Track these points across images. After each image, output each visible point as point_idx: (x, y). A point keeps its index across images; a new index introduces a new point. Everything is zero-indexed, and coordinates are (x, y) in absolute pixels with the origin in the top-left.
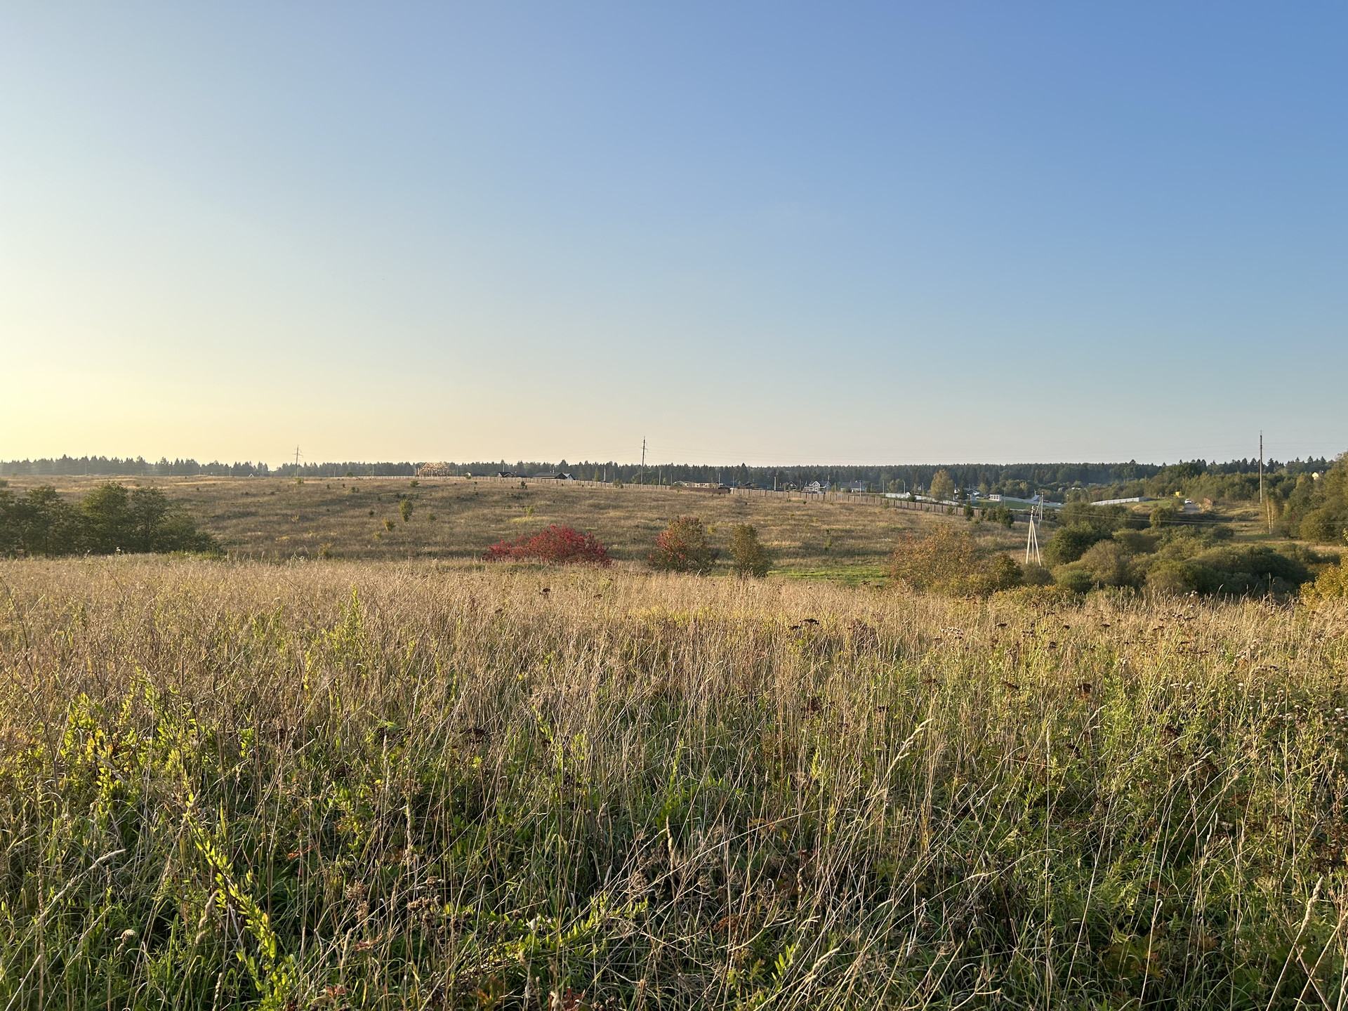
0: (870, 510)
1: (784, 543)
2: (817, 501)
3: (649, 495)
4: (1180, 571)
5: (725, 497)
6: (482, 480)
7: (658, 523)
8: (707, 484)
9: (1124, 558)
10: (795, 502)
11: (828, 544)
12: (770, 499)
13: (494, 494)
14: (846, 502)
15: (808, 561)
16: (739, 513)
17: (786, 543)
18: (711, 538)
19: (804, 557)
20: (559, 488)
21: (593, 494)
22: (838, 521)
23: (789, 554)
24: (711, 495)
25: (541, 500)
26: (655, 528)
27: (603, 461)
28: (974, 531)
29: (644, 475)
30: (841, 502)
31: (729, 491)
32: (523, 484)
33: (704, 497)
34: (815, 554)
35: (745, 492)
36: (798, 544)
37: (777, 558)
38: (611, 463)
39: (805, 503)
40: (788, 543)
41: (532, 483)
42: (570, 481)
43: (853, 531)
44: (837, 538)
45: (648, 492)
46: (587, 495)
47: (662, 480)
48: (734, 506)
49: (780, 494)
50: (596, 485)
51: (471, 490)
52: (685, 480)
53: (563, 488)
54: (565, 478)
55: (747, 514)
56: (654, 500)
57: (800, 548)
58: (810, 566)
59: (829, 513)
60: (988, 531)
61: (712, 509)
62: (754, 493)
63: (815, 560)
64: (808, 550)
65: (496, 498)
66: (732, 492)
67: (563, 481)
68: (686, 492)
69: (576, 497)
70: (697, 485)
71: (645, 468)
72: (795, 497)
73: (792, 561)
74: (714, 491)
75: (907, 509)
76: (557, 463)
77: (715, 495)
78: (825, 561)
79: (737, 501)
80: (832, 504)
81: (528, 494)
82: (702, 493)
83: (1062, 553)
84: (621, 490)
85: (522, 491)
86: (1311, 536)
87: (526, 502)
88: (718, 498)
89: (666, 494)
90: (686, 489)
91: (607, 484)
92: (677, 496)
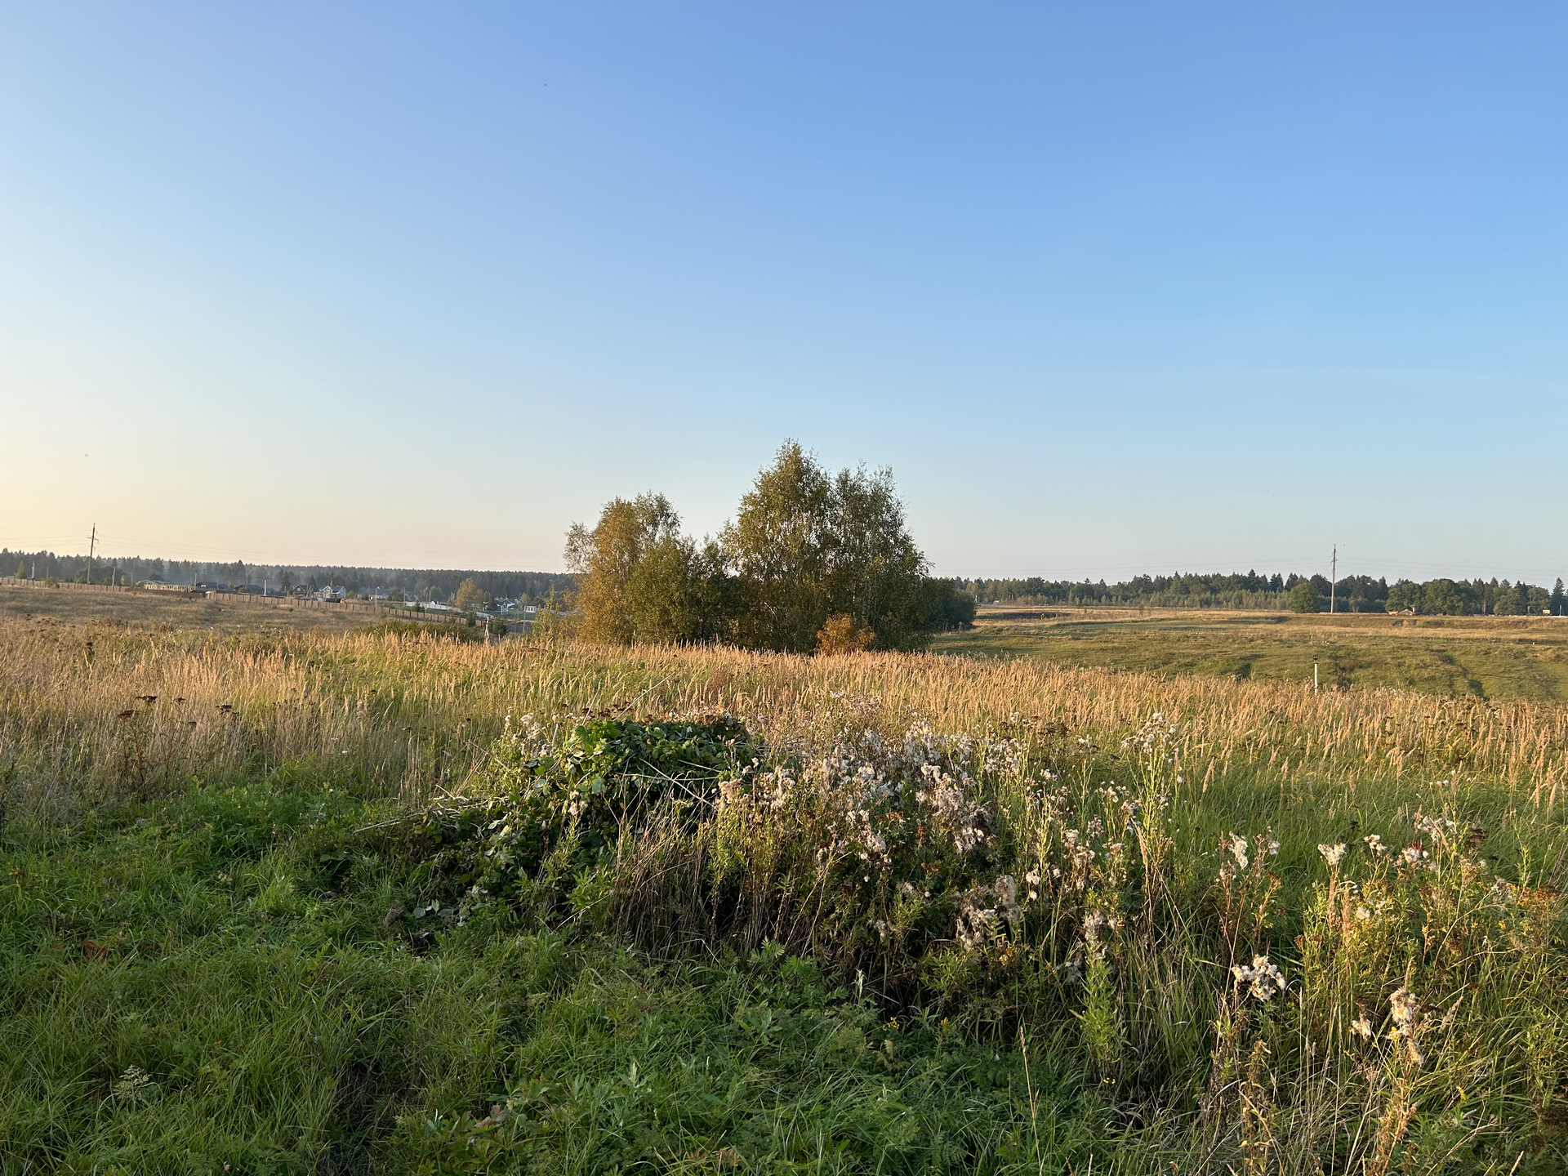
3: (94, 597)
5: (195, 602)
12: (251, 605)
24: (178, 599)
29: (92, 571)
33: (169, 601)
35: (224, 597)
38: (44, 553)
45: (93, 594)
47: (117, 580)
48: (203, 612)
49: (268, 600)
50: (20, 583)
52: (151, 579)
62: (236, 598)
66: (208, 597)
77: (183, 599)
79: (210, 606)
82: (168, 597)
88: (184, 603)
89: (117, 597)
90: (148, 591)
91: (36, 582)
92: (133, 599)
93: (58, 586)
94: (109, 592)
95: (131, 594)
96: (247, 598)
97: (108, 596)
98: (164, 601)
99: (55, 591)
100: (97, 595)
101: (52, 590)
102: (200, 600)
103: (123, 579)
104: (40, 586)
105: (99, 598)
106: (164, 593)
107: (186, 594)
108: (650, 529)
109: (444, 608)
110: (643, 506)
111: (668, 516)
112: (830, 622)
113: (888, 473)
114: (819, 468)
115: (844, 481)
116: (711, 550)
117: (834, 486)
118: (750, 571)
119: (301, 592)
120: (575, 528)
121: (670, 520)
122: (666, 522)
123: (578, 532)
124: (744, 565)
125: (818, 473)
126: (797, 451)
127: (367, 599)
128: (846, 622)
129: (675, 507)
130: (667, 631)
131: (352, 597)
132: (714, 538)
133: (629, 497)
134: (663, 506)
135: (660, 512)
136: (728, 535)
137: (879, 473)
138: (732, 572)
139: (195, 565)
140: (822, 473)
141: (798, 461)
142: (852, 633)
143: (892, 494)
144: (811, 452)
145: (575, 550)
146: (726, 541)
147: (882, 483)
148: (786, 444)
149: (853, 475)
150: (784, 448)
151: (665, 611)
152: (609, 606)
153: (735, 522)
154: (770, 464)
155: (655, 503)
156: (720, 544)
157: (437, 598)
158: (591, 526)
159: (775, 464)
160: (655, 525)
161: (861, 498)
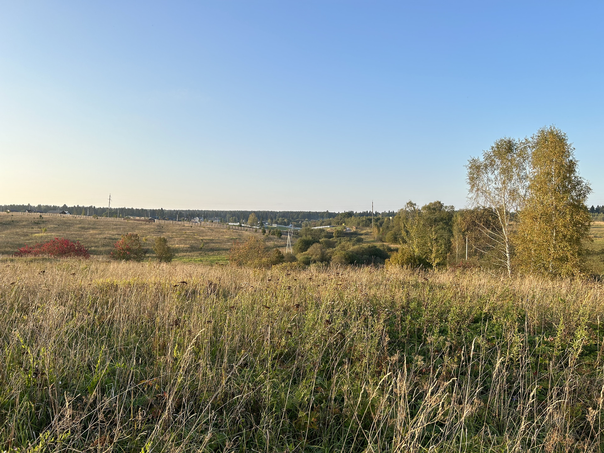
0: (222, 230)
1: (181, 246)
2: (197, 226)
3: (112, 223)
4: (344, 255)
5: (152, 224)
6: (16, 214)
7: (117, 236)
8: (143, 218)
9: (323, 250)
10: (187, 226)
11: (202, 246)
12: (174, 225)
13: (23, 221)
14: (211, 226)
15: (192, 254)
16: (159, 232)
17: (182, 246)
18: (144, 244)
19: (190, 252)
20: (62, 218)
21: (81, 222)
22: (207, 235)
23: (183, 251)
24: (145, 223)
25: (51, 224)
26: (115, 239)
27: (87, 205)
28: (266, 240)
29: (110, 213)
30: (208, 226)
31: (154, 221)
32: (41, 216)
33: (141, 224)
34: (196, 251)
35: (162, 222)
36: (188, 246)
37: (178, 252)
38: (91, 206)
39: (191, 227)
40: (183, 246)
41: (46, 216)
42: (68, 215)
43: (213, 240)
44: (206, 243)
45: (111, 221)
46: (78, 222)
47: (119, 215)
48: (156, 228)
49: (180, 223)
50: (83, 217)
51: (9, 219)
52: (131, 215)
53: (64, 218)
54: (65, 213)
55: (163, 232)
56: (115, 225)
57: (189, 248)
58: (193, 256)
59: (203, 232)
60: (271, 239)
61: (145, 229)
62: (167, 222)
63: (196, 253)
64: (193, 249)
65: (24, 223)
66: (156, 222)
67: (64, 215)
68: (132, 221)
69: (72, 223)
70: (138, 218)
71: (111, 209)
72: (187, 224)
73: (185, 254)
74: (146, 221)
75: (238, 230)
76: (61, 205)
77: (147, 223)
78: (200, 254)
79: (158, 226)
80: (204, 228)
81: (43, 222)
82: (140, 222)
83: (300, 248)
84: (97, 220)
85: (40, 220)
86: (389, 241)
87: (42, 226)
89: (121, 222)
91: (89, 217)
92: (127, 223)
93: (98, 218)
94: (117, 220)
96: (171, 222)
100: (113, 221)
106: (138, 220)
127: (212, 222)
131: (206, 221)
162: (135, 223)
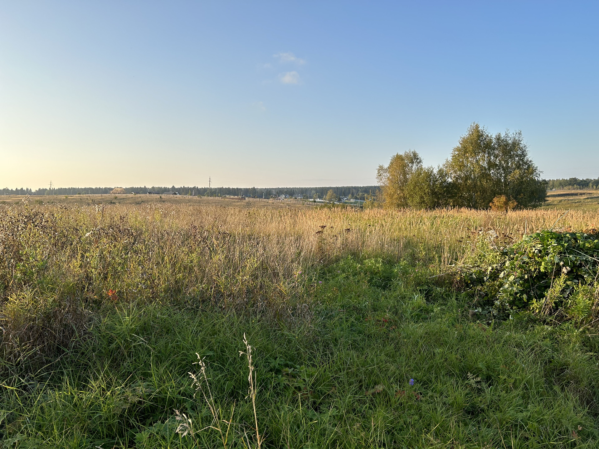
8: (237, 196)
12: (260, 202)
21: (189, 201)
24: (237, 201)
27: (191, 186)
29: (210, 192)
31: (245, 199)
32: (161, 197)
35: (251, 200)
38: (195, 187)
39: (273, 203)
49: (265, 200)
50: (190, 197)
52: (228, 194)
54: (176, 194)
62: (255, 199)
70: (232, 197)
71: (211, 189)
72: (271, 201)
76: (170, 187)
79: (247, 203)
81: (163, 201)
88: (240, 202)
89: (219, 200)
90: (228, 198)
91: (195, 197)
92: (224, 201)
93: (201, 198)
94: (216, 199)
95: (223, 199)
96: (258, 199)
97: (217, 200)
98: (233, 201)
99: (201, 199)
100: (213, 200)
101: (200, 199)
102: (244, 201)
103: (219, 194)
104: (196, 198)
105: (214, 201)
106: (233, 199)
107: (239, 199)
108: (410, 165)
109: (322, 201)
110: (407, 156)
111: (418, 159)
112: (495, 200)
113: (520, 134)
114: (488, 133)
115: (498, 139)
116: (440, 171)
117: (494, 141)
118: (457, 179)
119: (274, 197)
120: (380, 167)
121: (418, 161)
122: (417, 161)
123: (381, 168)
124: (454, 177)
125: (488, 136)
126: (477, 127)
127: (296, 199)
128: (503, 198)
129: (420, 156)
130: (423, 205)
131: (291, 198)
132: (441, 166)
133: (402, 153)
134: (415, 155)
135: (415, 158)
136: (447, 165)
137: (515, 134)
138: (450, 180)
139: (241, 189)
140: (489, 135)
141: (478, 131)
142: (506, 203)
143: (522, 142)
144: (484, 128)
145: (380, 175)
146: (446, 167)
147: (517, 138)
148: (473, 124)
149: (502, 136)
150: (471, 126)
151: (422, 197)
152: (396, 196)
153: (450, 158)
154: (465, 134)
155: (412, 154)
156: (444, 169)
157: (320, 198)
158: (386, 165)
159: (467, 134)
160: (413, 163)
161: (507, 145)
162: (230, 201)
